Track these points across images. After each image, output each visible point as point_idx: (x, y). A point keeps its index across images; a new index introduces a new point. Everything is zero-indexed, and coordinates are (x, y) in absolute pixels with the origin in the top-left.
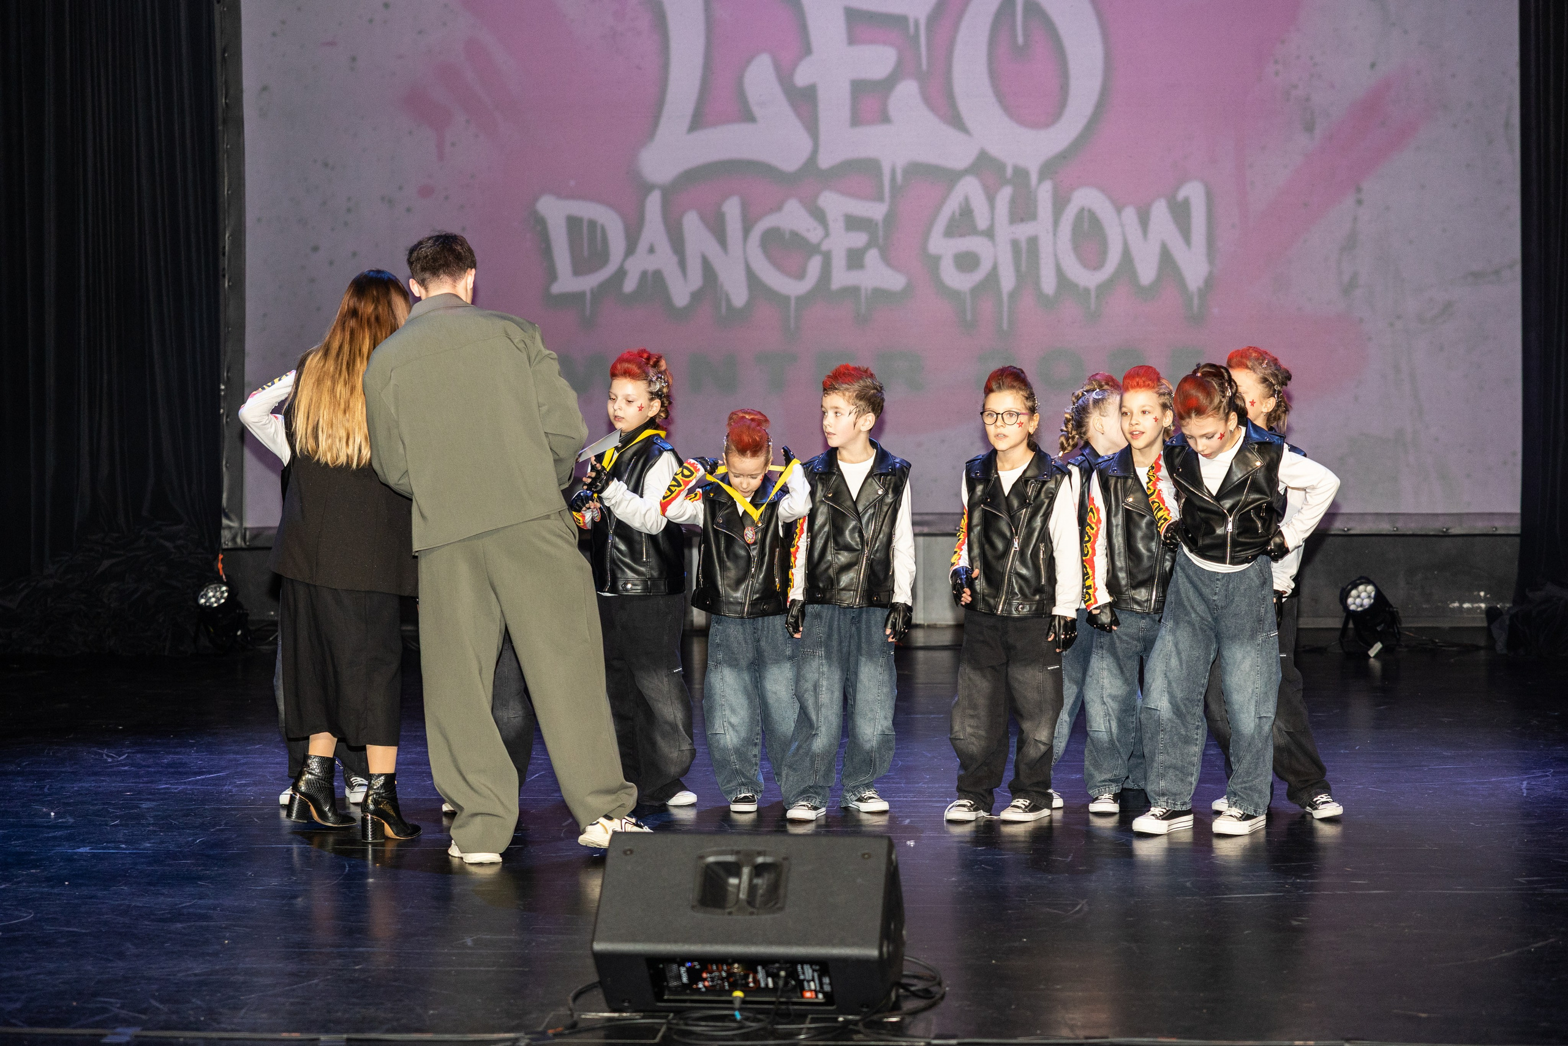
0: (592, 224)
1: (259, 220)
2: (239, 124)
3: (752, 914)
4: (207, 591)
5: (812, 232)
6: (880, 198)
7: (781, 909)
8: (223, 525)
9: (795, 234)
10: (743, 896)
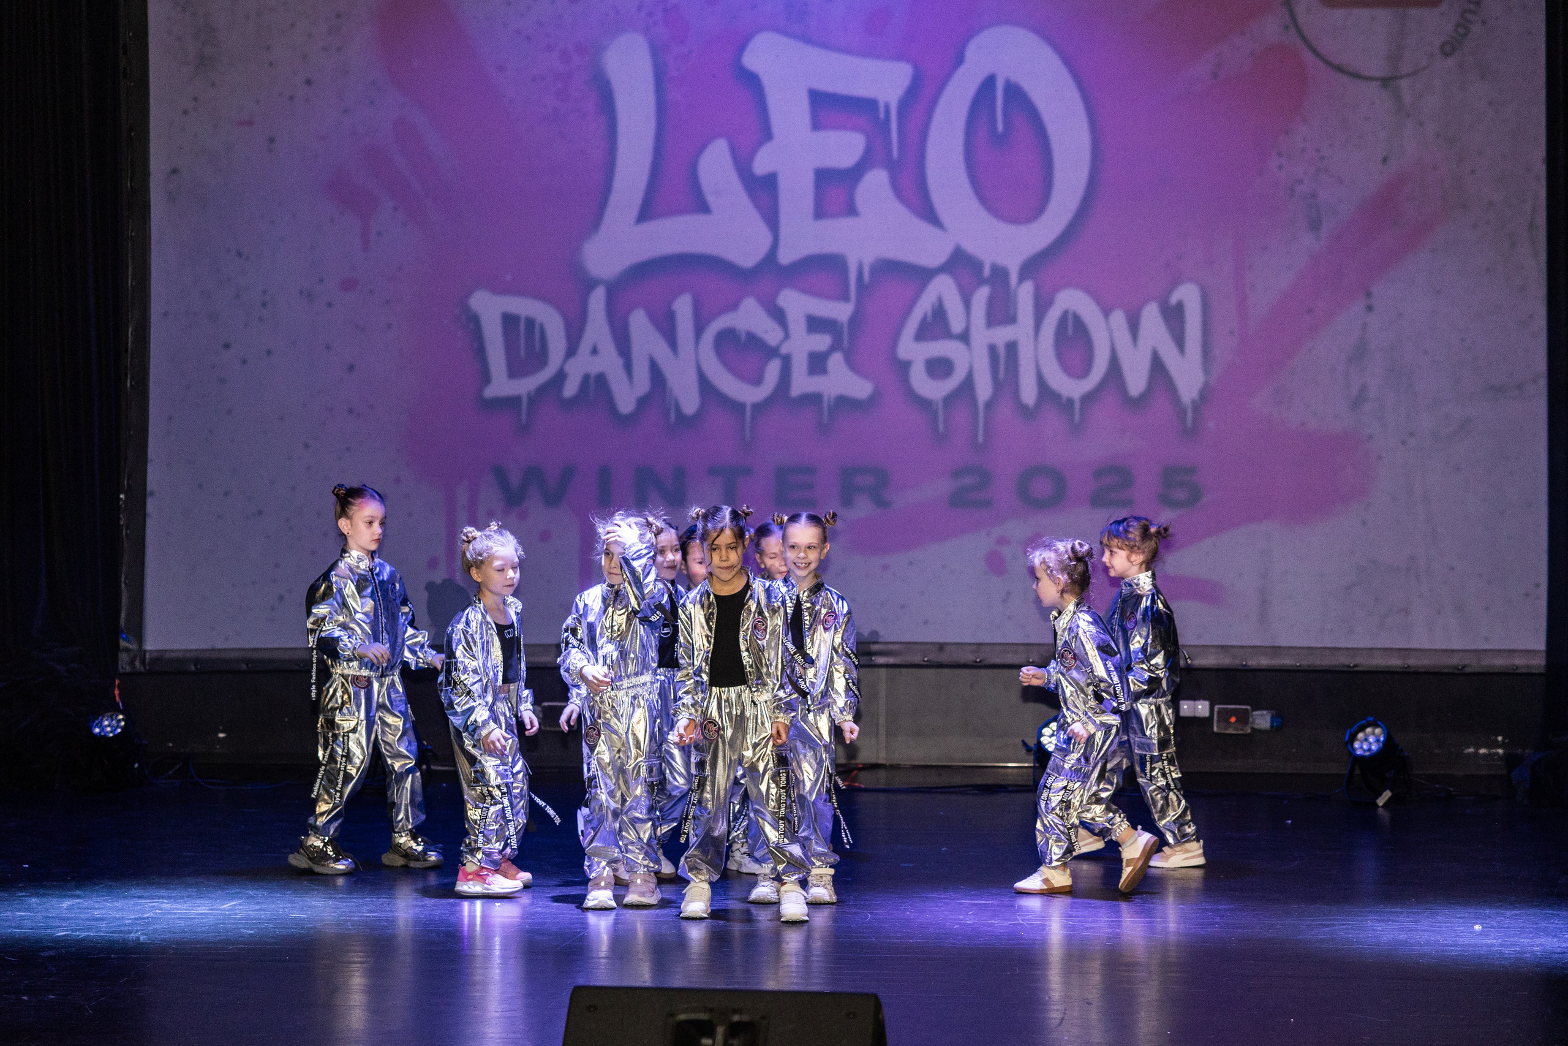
0: (530, 322)
1: (166, 314)
2: (146, 209)
4: (102, 720)
5: (771, 334)
6: (845, 298)
8: (121, 648)
9: (752, 336)
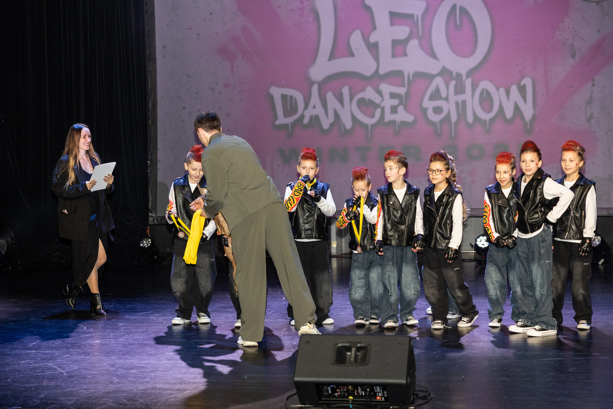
0: (291, 97)
1: (162, 97)
2: (155, 60)
3: (356, 366)
4: (143, 241)
5: (377, 99)
6: (403, 86)
7: (368, 364)
8: (149, 215)
9: (370, 100)
10: (352, 359)
